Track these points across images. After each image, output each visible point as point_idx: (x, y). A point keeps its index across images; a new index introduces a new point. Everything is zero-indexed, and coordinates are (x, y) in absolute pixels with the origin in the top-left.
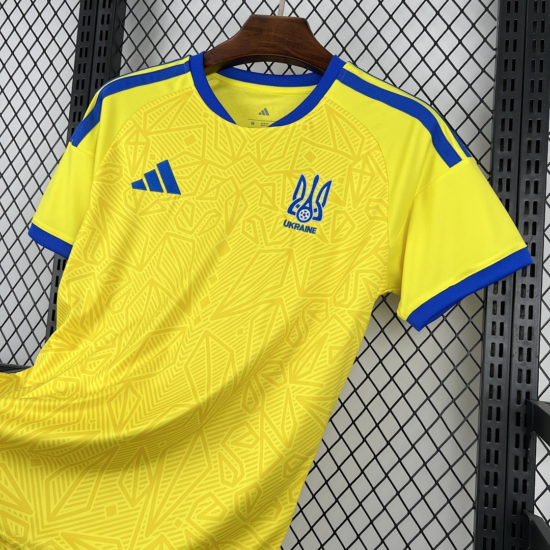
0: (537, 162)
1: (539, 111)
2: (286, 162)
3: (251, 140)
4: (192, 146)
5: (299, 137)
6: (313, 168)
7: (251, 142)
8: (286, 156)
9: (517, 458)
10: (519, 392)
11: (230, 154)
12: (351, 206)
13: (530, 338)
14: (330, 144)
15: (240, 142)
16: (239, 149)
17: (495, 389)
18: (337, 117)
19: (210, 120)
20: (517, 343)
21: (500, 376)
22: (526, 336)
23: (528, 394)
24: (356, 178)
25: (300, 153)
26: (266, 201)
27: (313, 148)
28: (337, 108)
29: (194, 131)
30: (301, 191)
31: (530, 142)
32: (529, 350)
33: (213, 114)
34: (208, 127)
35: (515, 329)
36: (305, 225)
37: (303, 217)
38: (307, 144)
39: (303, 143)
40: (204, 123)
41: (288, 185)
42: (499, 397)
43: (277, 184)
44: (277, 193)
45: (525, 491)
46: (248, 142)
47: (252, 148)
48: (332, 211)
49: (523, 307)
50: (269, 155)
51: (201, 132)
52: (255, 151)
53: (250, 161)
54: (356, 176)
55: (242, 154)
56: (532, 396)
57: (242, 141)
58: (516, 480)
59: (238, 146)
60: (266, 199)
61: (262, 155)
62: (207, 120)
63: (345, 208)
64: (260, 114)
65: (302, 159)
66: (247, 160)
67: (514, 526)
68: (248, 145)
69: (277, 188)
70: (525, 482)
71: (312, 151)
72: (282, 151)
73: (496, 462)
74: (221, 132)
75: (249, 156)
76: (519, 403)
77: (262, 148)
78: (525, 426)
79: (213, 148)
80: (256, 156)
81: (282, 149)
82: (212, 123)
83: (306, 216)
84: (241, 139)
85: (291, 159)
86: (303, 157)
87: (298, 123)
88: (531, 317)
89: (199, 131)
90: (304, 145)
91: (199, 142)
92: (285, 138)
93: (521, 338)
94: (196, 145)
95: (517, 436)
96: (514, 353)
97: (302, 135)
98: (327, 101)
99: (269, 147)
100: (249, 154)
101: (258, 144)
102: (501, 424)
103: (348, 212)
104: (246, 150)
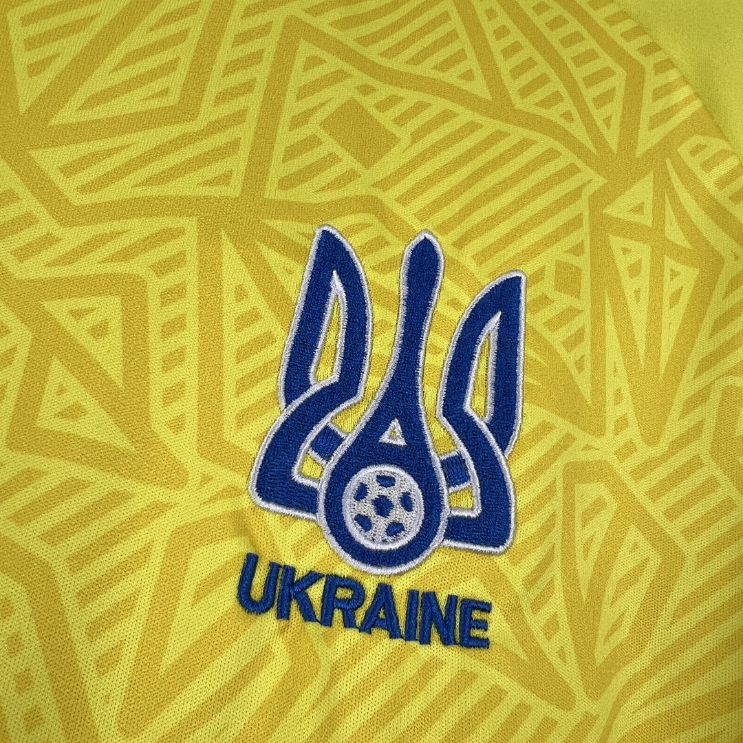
6: (389, 198)
8: (208, 113)
12: (633, 432)
24: (634, 270)
25: (292, 108)
26: (74, 412)
27: (366, 90)
30: (332, 337)
36: (403, 581)
37: (381, 524)
38: (332, 63)
41: (241, 294)
43: (156, 286)
44: (158, 349)
48: (556, 471)
54: (631, 259)
60: (77, 393)
63: (604, 448)
69: (157, 316)
71: (368, 102)
83: (398, 514)
103: (623, 469)
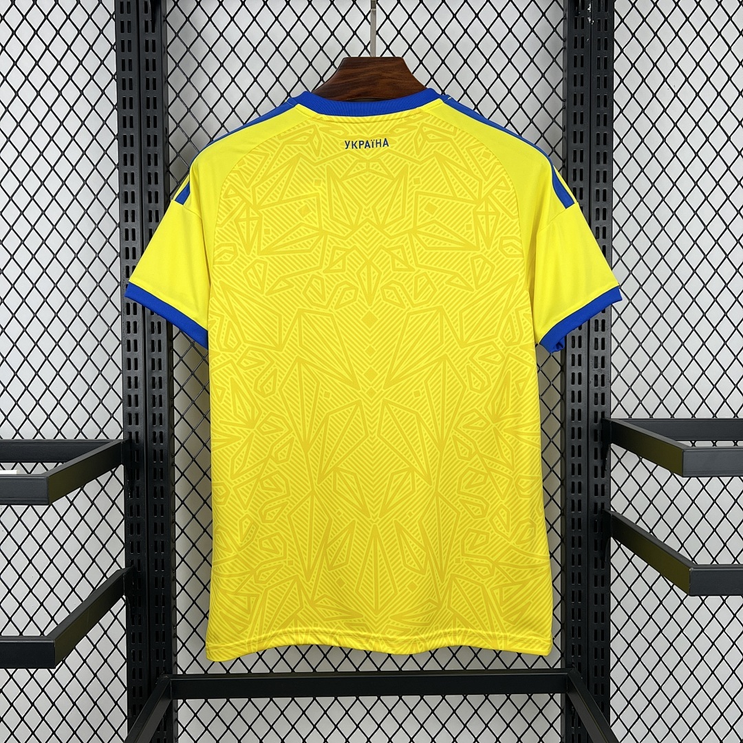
0: (605, 210)
1: (605, 162)
9: (596, 468)
10: (596, 413)
13: (603, 366)
17: (576, 411)
20: (593, 371)
21: (580, 401)
22: (600, 365)
23: (603, 413)
31: (598, 191)
32: (603, 376)
35: (590, 360)
42: (580, 418)
45: (603, 494)
49: (596, 339)
56: (606, 415)
58: (596, 486)
67: (596, 523)
70: (603, 486)
73: (580, 473)
76: (596, 421)
78: (602, 439)
88: (603, 348)
93: (596, 366)
95: (596, 449)
96: (591, 380)
102: (583, 441)
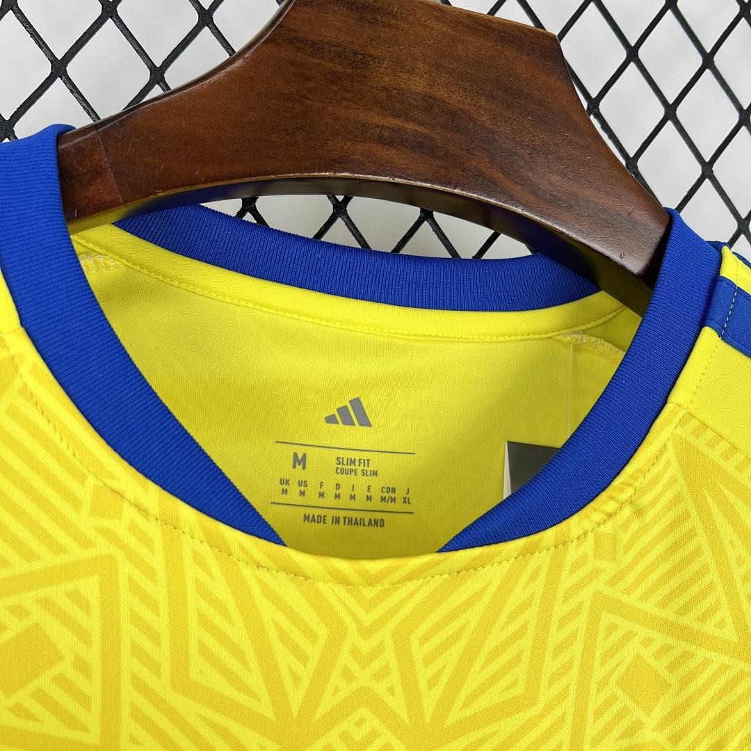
2: (547, 722)
3: (368, 619)
4: (39, 695)
5: (586, 595)
7: (366, 632)
8: (546, 695)
11: (265, 708)
14: (721, 625)
15: (313, 637)
16: (306, 674)
18: (731, 497)
19: (133, 528)
25: (598, 673)
27: (647, 642)
28: (726, 456)
29: (47, 604)
33: (152, 495)
34: (125, 569)
38: (625, 625)
39: (607, 618)
40: (103, 547)
46: (353, 637)
47: (376, 666)
50: (464, 694)
51: (85, 606)
52: (394, 678)
53: (374, 735)
55: (328, 702)
57: (323, 633)
59: (304, 659)
61: (430, 700)
62: (118, 528)
64: (331, 420)
65: (613, 698)
66: (358, 734)
68: (354, 651)
72: (523, 667)
74: (202, 590)
75: (363, 712)
77: (428, 661)
79: (162, 687)
80: (398, 704)
81: (518, 659)
82: (148, 543)
84: (313, 620)
85: (568, 707)
86: (612, 687)
87: (574, 524)
89: (75, 596)
90: (612, 628)
91: (82, 666)
92: (527, 604)
94: (61, 681)
97: (599, 584)
98: (682, 423)
99: (456, 651)
100: (364, 697)
101: (401, 637)
104: (348, 676)
